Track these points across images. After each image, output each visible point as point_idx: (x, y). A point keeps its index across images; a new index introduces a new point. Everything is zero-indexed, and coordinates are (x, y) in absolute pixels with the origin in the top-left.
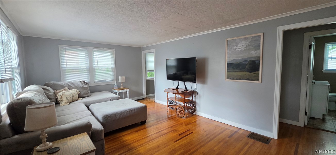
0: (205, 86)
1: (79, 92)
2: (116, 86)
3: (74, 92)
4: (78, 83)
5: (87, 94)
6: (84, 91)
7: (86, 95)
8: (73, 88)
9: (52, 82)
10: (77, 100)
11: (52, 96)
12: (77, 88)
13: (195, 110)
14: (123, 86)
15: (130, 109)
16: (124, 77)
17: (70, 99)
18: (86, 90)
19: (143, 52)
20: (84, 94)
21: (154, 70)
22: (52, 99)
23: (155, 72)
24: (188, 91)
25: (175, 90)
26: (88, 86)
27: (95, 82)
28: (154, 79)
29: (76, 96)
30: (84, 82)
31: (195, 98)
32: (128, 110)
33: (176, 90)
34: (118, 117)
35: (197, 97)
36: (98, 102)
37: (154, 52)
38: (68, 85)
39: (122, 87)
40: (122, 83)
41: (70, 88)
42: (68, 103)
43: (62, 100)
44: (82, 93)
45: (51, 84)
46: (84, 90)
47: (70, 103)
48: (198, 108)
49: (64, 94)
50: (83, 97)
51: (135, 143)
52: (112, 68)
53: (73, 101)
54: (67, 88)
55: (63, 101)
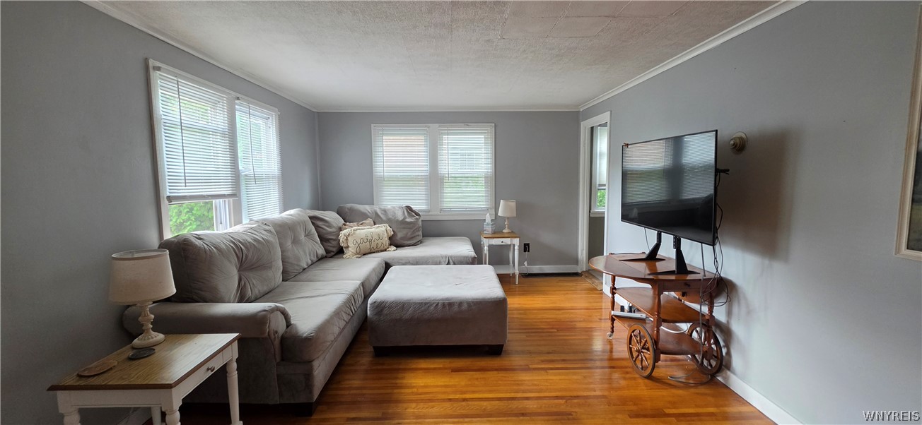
0: (778, 266)
1: (392, 233)
2: (488, 224)
3: (382, 230)
4: (396, 212)
5: (411, 238)
6: (405, 231)
7: (409, 242)
8: (382, 222)
9: (349, 205)
10: (382, 251)
11: (333, 235)
12: (390, 222)
13: (723, 364)
14: (509, 228)
15: (447, 299)
16: (513, 204)
17: (366, 246)
18: (410, 228)
19: (585, 125)
20: (402, 238)
21: (605, 185)
22: (331, 241)
23: (607, 191)
24: (690, 277)
25: (643, 265)
26: (417, 219)
27: (441, 210)
28: (604, 213)
29: (380, 242)
30: (409, 209)
31: (729, 313)
32: (442, 300)
33: (650, 262)
34: (409, 313)
35: (735, 309)
36: (417, 263)
37: (608, 123)
38: (376, 214)
39: (506, 231)
40: (508, 218)
41: (377, 220)
42: (358, 254)
43: (348, 247)
44: (400, 235)
45: (346, 210)
46: (404, 228)
47: (364, 255)
48: (736, 361)
49: (354, 233)
50: (398, 246)
51: (414, 405)
52: (486, 177)
53: (373, 250)
54: (370, 221)
55: (350, 249)
